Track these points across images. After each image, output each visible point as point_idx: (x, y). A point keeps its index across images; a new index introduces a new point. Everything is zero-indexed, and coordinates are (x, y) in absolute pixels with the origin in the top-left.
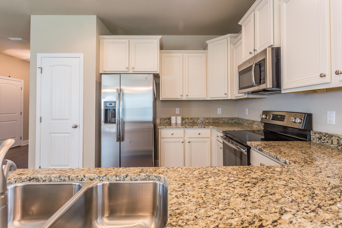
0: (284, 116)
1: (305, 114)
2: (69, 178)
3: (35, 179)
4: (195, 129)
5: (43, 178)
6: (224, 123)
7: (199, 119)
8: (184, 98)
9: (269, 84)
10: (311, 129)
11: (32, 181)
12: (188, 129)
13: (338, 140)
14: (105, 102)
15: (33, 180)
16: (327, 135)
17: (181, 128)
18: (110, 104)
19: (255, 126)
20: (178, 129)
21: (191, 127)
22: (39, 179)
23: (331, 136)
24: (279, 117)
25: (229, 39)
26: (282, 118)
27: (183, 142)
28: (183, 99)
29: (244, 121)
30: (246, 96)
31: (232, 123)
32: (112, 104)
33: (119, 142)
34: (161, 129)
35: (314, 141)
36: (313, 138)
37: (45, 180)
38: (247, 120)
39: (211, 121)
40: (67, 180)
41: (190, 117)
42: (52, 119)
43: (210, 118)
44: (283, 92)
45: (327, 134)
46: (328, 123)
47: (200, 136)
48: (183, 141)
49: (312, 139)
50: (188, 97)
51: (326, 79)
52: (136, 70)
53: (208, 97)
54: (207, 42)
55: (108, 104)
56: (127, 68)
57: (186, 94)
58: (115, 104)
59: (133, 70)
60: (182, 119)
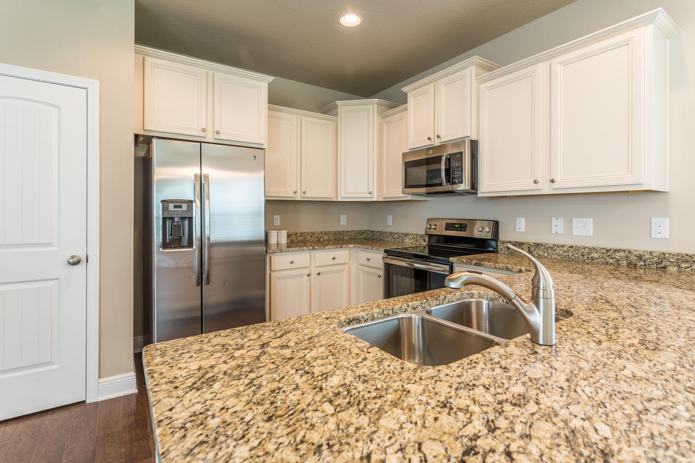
0: (466, 224)
1: (494, 221)
2: (393, 310)
3: (355, 320)
4: (327, 250)
5: (364, 316)
6: (350, 239)
7: (314, 235)
8: (298, 197)
9: (465, 186)
10: (498, 239)
11: (352, 323)
12: (318, 251)
13: (529, 247)
14: (163, 201)
15: (353, 321)
16: (517, 244)
17: (307, 250)
18: (175, 207)
19: (409, 241)
20: (301, 252)
21: (322, 248)
22: (360, 319)
23: (521, 244)
24: (456, 226)
25: (376, 106)
26: (463, 227)
27: (309, 275)
28: (296, 199)
29: (385, 234)
30: (410, 198)
31: (361, 238)
32: (180, 207)
33: (200, 287)
34: (273, 254)
35: (503, 252)
36: (501, 248)
37: (367, 319)
38: (391, 233)
39: (332, 238)
40: (391, 314)
41: (299, 231)
44: (479, 195)
45: (517, 242)
46: (517, 230)
47: (335, 262)
48: (308, 273)
49: (499, 250)
50: (306, 195)
52: (221, 136)
53: (337, 197)
54: (338, 103)
55: (171, 207)
56: (204, 130)
57: (303, 190)
58: (190, 208)
59: (216, 136)
60: (289, 236)
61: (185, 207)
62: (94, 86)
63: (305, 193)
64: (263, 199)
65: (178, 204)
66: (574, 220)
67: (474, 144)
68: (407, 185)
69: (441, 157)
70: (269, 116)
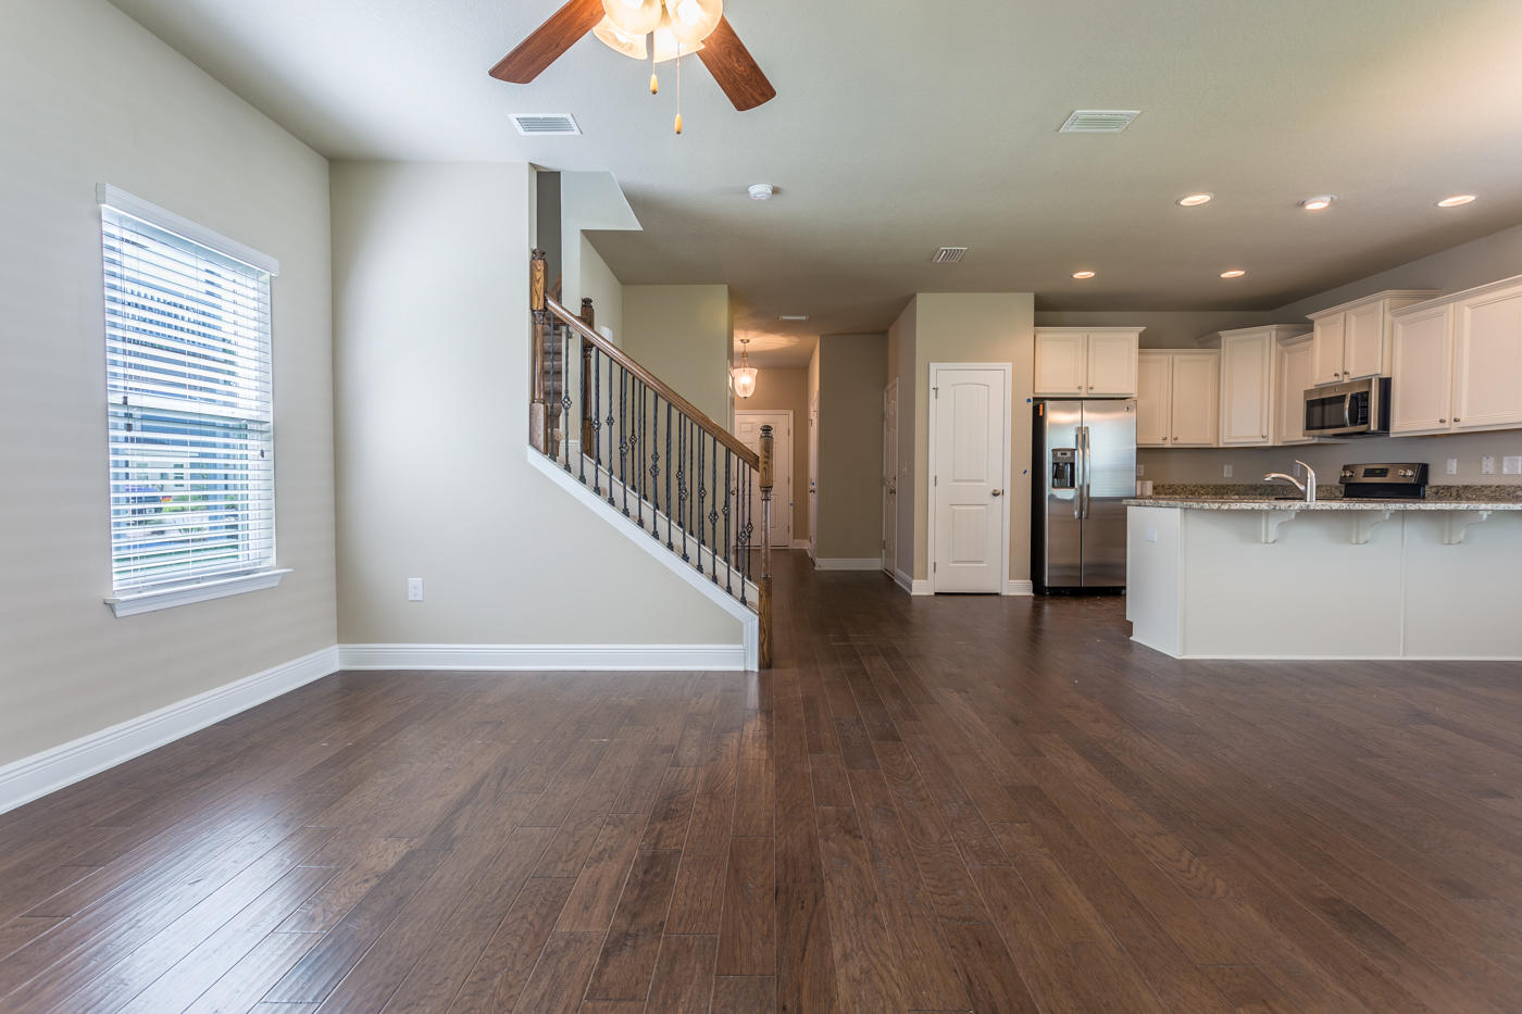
0: (1387, 470)
1: (1419, 464)
7: (1186, 488)
8: (1168, 445)
9: (1374, 426)
10: (1427, 483)
14: (1052, 449)
16: (1445, 488)
18: (1062, 454)
23: (1449, 488)
24: (1378, 471)
26: (1383, 472)
28: (1166, 446)
30: (1315, 441)
31: (1255, 494)
32: (1066, 454)
36: (1428, 489)
39: (1212, 492)
41: (1165, 480)
42: (955, 481)
43: (1208, 486)
44: (1391, 436)
45: (1446, 486)
46: (1448, 473)
50: (1177, 442)
51: (1446, 425)
52: (1094, 391)
53: (1218, 443)
54: (1220, 333)
55: (1059, 454)
56: (1080, 388)
57: (1174, 436)
58: (1073, 455)
59: (1090, 391)
60: (1154, 488)
61: (1069, 454)
62: (1008, 366)
63: (1176, 439)
64: (1135, 447)
65: (1064, 451)
66: (1505, 458)
67: (1386, 384)
68: (1309, 426)
69: (1344, 396)
70: (1140, 361)
